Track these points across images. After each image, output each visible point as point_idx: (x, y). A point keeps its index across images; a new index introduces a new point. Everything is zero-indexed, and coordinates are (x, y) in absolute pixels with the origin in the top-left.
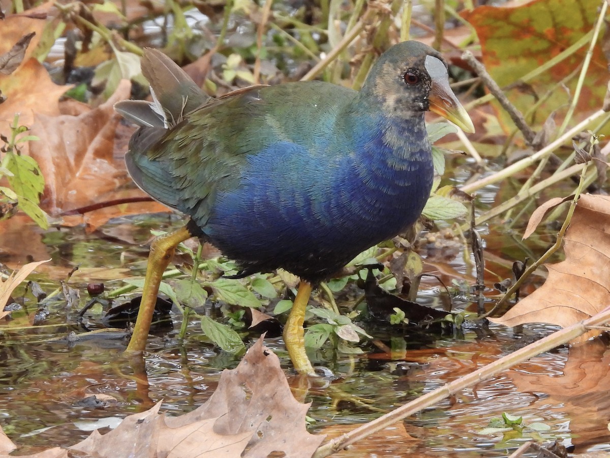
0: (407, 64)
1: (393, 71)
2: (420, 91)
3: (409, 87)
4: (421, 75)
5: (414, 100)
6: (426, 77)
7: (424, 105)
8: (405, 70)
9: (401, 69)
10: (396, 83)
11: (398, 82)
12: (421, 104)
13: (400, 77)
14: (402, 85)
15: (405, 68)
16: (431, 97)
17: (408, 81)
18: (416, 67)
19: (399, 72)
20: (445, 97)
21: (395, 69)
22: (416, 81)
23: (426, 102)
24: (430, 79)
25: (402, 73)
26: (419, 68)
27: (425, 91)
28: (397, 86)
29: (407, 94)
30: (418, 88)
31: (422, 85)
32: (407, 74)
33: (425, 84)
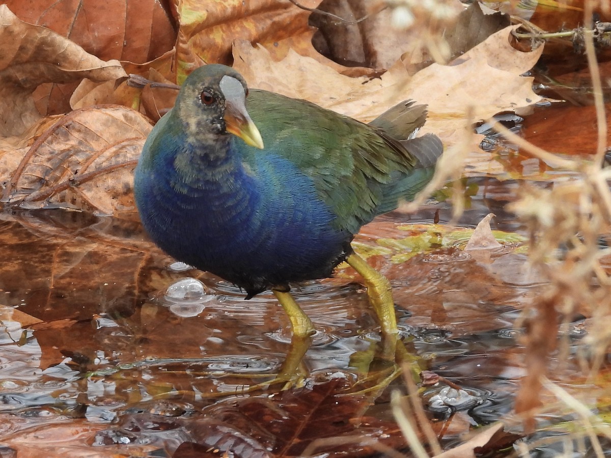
0: (203, 84)
1: (192, 94)
2: (216, 113)
3: (206, 107)
4: (215, 94)
5: (212, 122)
6: (220, 96)
7: (221, 126)
8: (201, 90)
9: (199, 89)
10: (194, 105)
11: (196, 104)
12: (219, 125)
13: (198, 98)
14: (199, 106)
15: (201, 87)
16: (226, 117)
17: (205, 101)
18: (210, 86)
19: (197, 93)
20: (238, 115)
21: (194, 90)
22: (211, 101)
23: (223, 123)
24: (223, 98)
25: (199, 93)
26: (214, 87)
27: (221, 111)
28: (195, 108)
29: (205, 117)
30: (214, 109)
31: (217, 105)
32: (203, 92)
33: (220, 103)
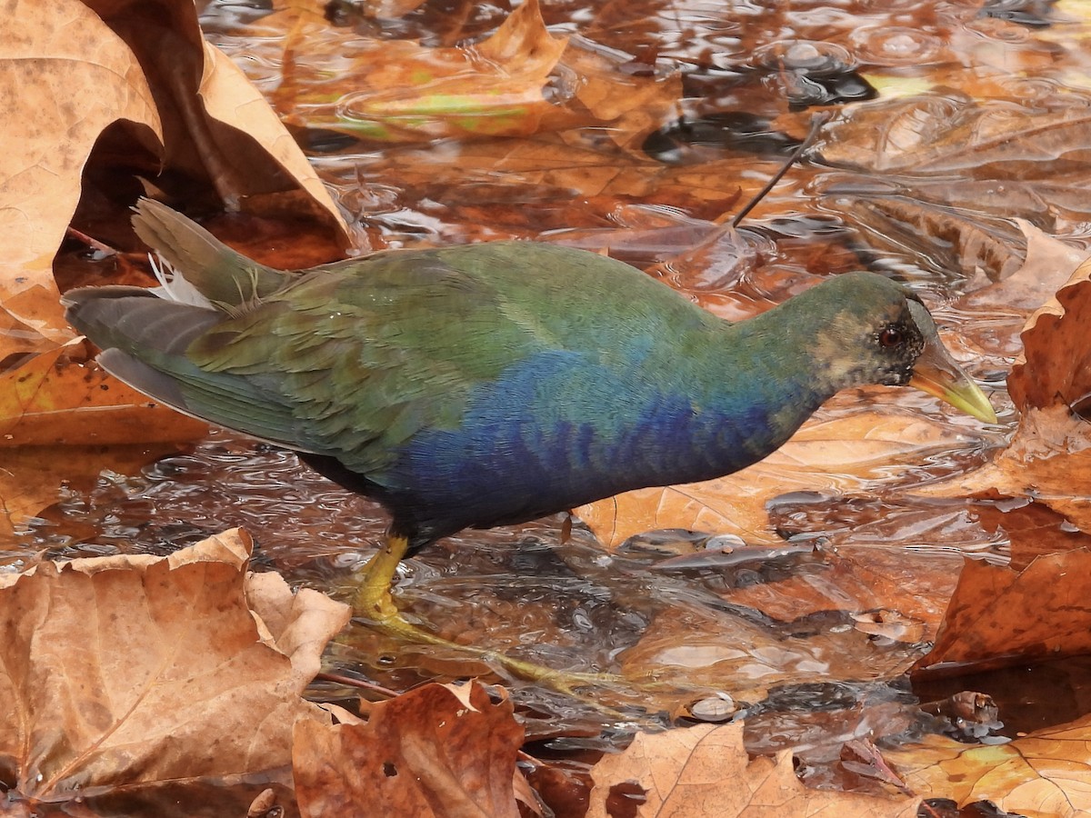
0: (887, 317)
1: (858, 328)
2: (900, 357)
3: (884, 351)
4: (907, 333)
5: (886, 371)
6: (915, 336)
7: (901, 378)
8: (881, 326)
9: (875, 324)
10: (860, 345)
11: (866, 343)
12: (897, 376)
13: (871, 336)
15: (882, 322)
16: (920, 367)
17: (885, 343)
18: (900, 321)
20: (946, 367)
21: (862, 324)
22: (898, 342)
23: (907, 374)
25: (875, 330)
30: (898, 352)
31: (906, 348)
32: (885, 331)
33: (913, 346)
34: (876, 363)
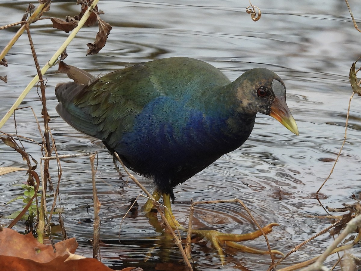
0: (260, 84)
1: (250, 87)
2: (266, 102)
3: (259, 98)
4: (268, 92)
5: (261, 107)
6: (272, 94)
7: (266, 111)
8: (258, 87)
9: (256, 86)
10: (250, 94)
11: (252, 94)
13: (254, 91)
14: (255, 96)
15: (258, 85)
17: (259, 94)
18: (266, 86)
19: (254, 88)
20: (283, 109)
21: (252, 85)
22: (265, 95)
23: (268, 110)
24: (274, 95)
25: (256, 89)
26: (268, 87)
27: (269, 103)
28: (251, 96)
30: (265, 100)
31: (268, 98)
32: (259, 89)
33: (270, 98)
34: (257, 103)
